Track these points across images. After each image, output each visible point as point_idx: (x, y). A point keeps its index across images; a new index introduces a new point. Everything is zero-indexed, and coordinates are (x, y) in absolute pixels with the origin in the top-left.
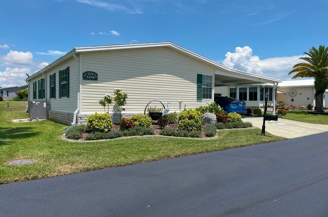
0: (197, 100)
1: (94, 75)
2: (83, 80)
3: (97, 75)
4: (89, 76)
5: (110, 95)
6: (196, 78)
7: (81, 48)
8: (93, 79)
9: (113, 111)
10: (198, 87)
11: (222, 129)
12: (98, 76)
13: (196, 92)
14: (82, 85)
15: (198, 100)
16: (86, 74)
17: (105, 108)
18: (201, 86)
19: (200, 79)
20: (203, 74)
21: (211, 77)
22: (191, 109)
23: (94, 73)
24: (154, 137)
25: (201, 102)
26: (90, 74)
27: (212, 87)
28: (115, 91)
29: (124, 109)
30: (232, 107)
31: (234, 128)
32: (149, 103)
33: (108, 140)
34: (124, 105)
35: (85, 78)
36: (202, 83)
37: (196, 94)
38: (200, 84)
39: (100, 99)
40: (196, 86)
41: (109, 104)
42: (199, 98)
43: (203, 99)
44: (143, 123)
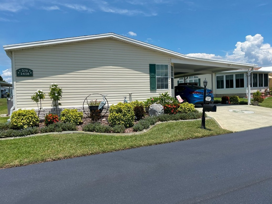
0: (150, 90)
1: (28, 72)
2: (17, 77)
3: (32, 71)
4: (23, 73)
5: (41, 91)
6: (149, 68)
7: (9, 46)
8: (27, 76)
9: (52, 106)
10: (151, 78)
11: (166, 121)
12: (34, 73)
13: (149, 83)
14: (16, 82)
15: (152, 91)
16: (20, 71)
17: (37, 104)
18: (154, 77)
19: (152, 69)
20: (156, 64)
21: (166, 66)
22: (137, 100)
23: (29, 69)
24: (73, 133)
25: (156, 93)
26: (24, 71)
27: (169, 77)
28: (51, 86)
29: (60, 104)
30: (195, 96)
31: (182, 119)
32: (88, 97)
33: (18, 137)
34: (60, 100)
35: (18, 75)
36: (155, 73)
37: (149, 85)
38: (153, 74)
39: (32, 95)
40: (149, 76)
41: (42, 100)
42: (153, 88)
43: (157, 90)
44: (69, 118)
